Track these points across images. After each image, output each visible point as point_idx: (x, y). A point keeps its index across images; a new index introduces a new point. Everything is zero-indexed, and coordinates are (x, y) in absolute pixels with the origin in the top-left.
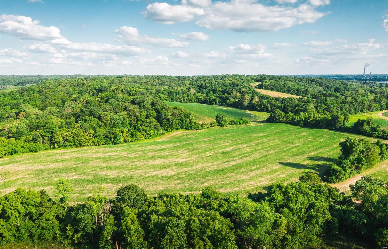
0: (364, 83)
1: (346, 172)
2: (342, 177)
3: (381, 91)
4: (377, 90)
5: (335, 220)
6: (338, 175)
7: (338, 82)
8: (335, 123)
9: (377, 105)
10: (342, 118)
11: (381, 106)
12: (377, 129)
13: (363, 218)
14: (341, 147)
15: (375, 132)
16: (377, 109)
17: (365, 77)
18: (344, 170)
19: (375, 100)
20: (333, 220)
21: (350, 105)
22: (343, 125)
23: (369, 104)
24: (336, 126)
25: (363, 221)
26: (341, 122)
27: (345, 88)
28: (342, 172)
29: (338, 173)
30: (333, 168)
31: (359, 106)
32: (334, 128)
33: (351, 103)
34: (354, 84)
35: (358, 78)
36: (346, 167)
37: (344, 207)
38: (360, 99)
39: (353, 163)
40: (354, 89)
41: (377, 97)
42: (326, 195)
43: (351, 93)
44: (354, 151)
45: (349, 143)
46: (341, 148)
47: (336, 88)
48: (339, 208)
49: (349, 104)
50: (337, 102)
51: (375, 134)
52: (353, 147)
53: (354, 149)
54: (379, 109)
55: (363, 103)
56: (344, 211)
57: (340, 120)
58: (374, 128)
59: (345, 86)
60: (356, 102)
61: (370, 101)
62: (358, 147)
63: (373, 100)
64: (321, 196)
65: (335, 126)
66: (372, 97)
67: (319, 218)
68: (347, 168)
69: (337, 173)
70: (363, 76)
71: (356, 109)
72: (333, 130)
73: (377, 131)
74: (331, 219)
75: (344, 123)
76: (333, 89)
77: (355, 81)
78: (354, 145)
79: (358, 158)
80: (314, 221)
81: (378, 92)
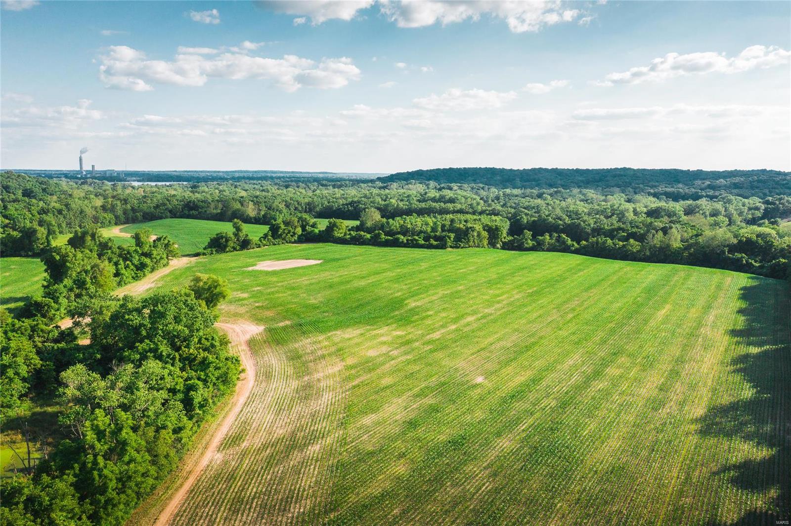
0: (82, 183)
1: (60, 304)
2: (54, 315)
3: (115, 193)
4: (107, 192)
5: (48, 365)
6: (47, 311)
7: (28, 178)
8: (31, 243)
9: (109, 216)
10: (42, 232)
11: (117, 217)
12: (110, 244)
13: (94, 353)
14: (45, 264)
15: (107, 250)
16: (110, 222)
17: (84, 173)
18: (56, 302)
19: (104, 208)
20: (45, 366)
21: (57, 216)
22: (48, 246)
23: (94, 213)
24: (34, 249)
25: (95, 357)
26: (43, 241)
27: (44, 190)
28: (53, 304)
29: (46, 308)
30: (36, 302)
31: (76, 218)
32: (30, 253)
33: (60, 212)
34: (64, 184)
35: (69, 176)
36: (58, 297)
37: (62, 345)
38: (76, 204)
39: (71, 290)
40: (64, 193)
41: (107, 202)
42: (27, 333)
43: (58, 198)
44: (69, 268)
45: (58, 254)
46: (45, 267)
47: (26, 190)
48: (53, 347)
49: (56, 213)
50: (30, 211)
51: (108, 253)
52: (67, 261)
53: (68, 264)
54: (113, 222)
55: (82, 212)
56: (62, 351)
57: (39, 235)
58: (104, 244)
59: (44, 186)
60: (69, 210)
61: (96, 208)
62: (76, 260)
63: (101, 206)
64: (17, 336)
65: (32, 249)
66: (99, 202)
67: (19, 365)
68: (61, 298)
69: (44, 307)
70: (80, 172)
71: (70, 224)
72: (27, 256)
73: (110, 248)
74: (42, 365)
75: (48, 242)
76: (20, 192)
77: (64, 179)
78: (67, 256)
79: (78, 280)
80: (10, 373)
81: (110, 195)
